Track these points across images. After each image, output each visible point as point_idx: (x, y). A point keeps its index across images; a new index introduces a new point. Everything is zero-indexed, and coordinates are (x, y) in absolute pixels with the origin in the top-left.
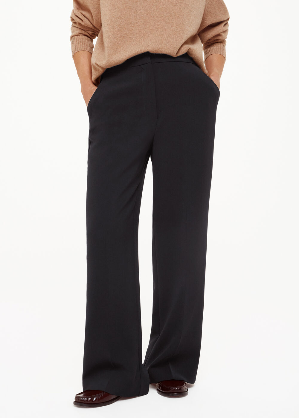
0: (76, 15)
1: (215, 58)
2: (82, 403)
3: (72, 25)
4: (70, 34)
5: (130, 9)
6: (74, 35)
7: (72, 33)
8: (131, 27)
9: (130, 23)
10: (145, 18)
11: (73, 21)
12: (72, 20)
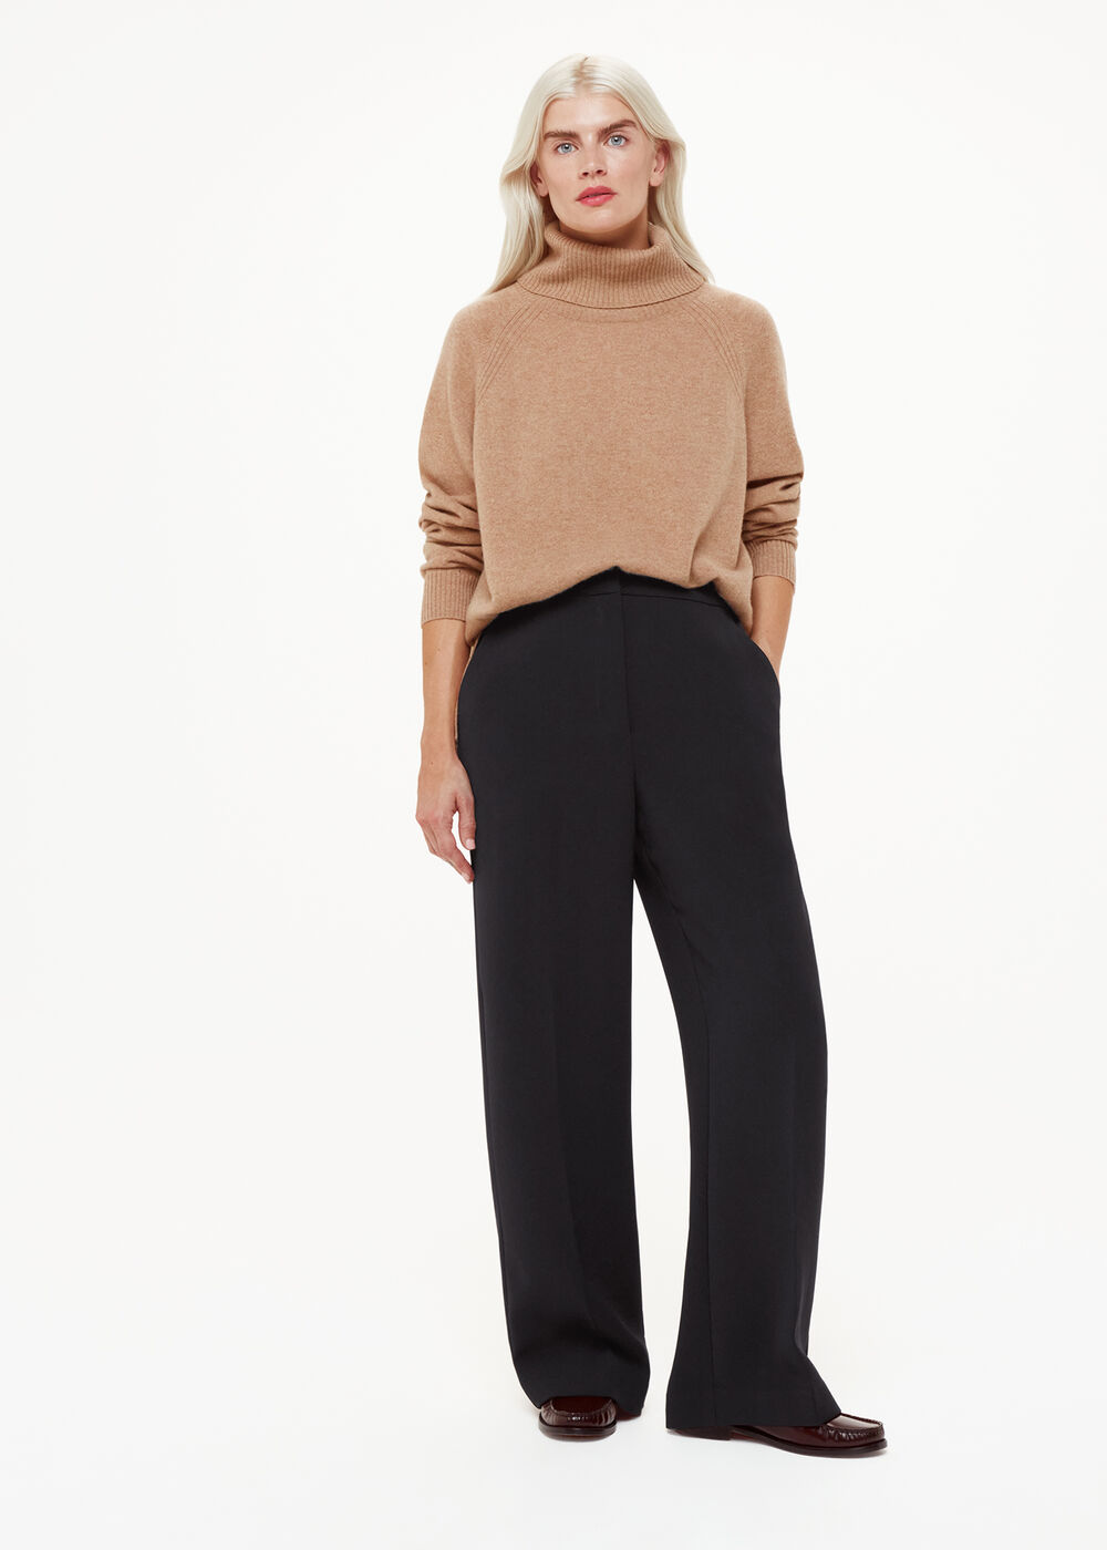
0: (440, 506)
1: (768, 586)
2: (572, 1427)
3: (429, 537)
4: (423, 561)
5: (556, 477)
6: (433, 566)
7: (428, 559)
8: (565, 522)
9: (561, 512)
10: (594, 497)
11: (433, 527)
12: (427, 523)
